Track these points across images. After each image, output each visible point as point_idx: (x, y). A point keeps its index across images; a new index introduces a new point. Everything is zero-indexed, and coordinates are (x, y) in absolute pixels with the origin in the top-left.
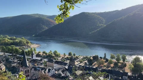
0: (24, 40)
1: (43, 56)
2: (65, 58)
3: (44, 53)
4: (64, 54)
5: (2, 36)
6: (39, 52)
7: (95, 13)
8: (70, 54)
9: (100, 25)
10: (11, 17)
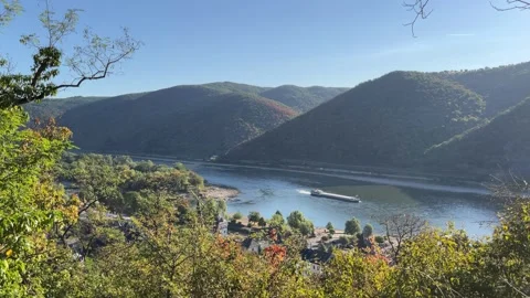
0: (183, 172)
1: (250, 230)
2: (334, 243)
3: (253, 218)
4: (329, 226)
5: (110, 157)
6: (237, 217)
7: (443, 75)
8: (350, 227)
9: (465, 119)
10: (138, 94)
